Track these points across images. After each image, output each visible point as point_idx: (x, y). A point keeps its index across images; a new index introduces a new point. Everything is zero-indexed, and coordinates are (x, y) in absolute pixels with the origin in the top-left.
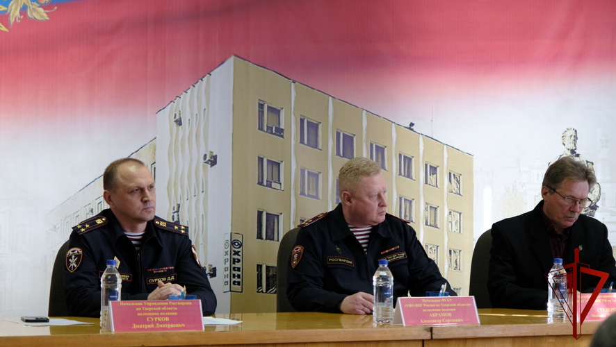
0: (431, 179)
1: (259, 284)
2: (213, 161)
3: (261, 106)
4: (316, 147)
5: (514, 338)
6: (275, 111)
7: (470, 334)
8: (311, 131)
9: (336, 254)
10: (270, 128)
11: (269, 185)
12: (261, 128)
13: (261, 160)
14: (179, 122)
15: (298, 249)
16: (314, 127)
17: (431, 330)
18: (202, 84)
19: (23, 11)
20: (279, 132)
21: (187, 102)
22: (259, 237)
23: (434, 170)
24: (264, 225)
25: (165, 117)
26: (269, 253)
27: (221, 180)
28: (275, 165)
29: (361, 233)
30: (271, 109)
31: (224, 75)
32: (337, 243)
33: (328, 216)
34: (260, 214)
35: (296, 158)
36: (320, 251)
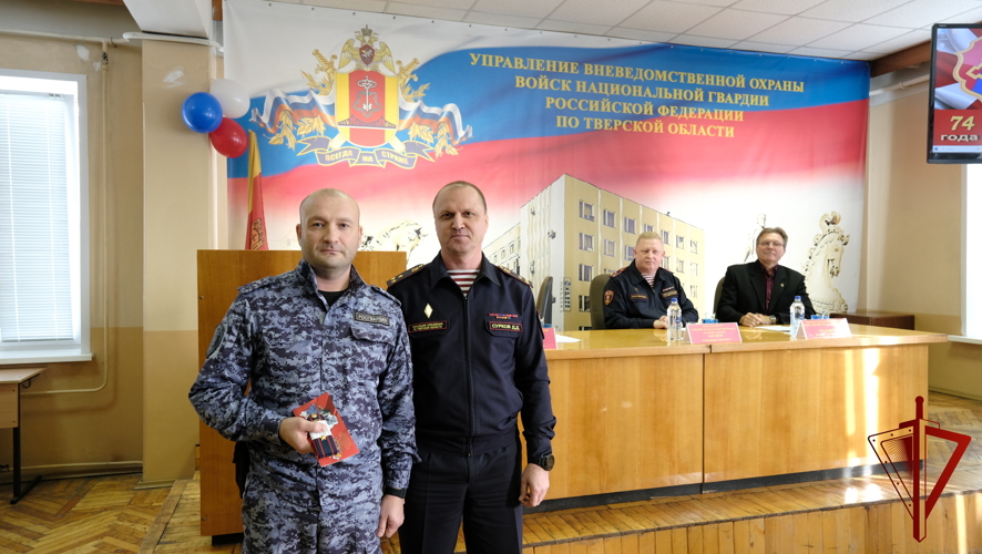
0: (680, 244)
1: (581, 307)
2: (553, 236)
3: (581, 203)
4: (613, 226)
5: (764, 351)
6: (589, 206)
7: (736, 349)
8: (610, 217)
9: (635, 293)
10: (586, 217)
11: (586, 249)
12: (581, 216)
13: (581, 235)
14: (533, 213)
15: (609, 293)
16: (611, 215)
17: (710, 347)
18: (547, 191)
19: (444, 150)
20: (592, 218)
21: (538, 202)
22: (581, 279)
23: (681, 239)
24: (584, 272)
25: (526, 210)
26: (584, 289)
27: (558, 247)
28: (589, 238)
29: (650, 278)
30: (586, 205)
31: (559, 185)
32: (635, 285)
33: (627, 270)
34: (581, 266)
35: (601, 233)
36: (625, 292)
